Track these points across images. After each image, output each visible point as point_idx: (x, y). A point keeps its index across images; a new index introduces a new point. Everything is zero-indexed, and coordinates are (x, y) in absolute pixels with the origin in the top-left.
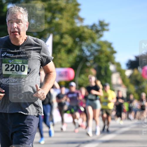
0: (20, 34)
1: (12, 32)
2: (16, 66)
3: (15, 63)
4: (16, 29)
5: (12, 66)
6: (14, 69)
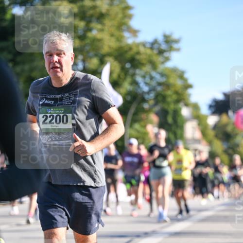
0: (62, 70)
1: (52, 68)
2: (57, 116)
3: (55, 113)
4: (56, 63)
5: (52, 117)
6: (54, 121)
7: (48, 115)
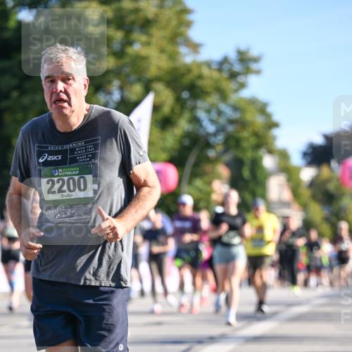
4: (61, 94)
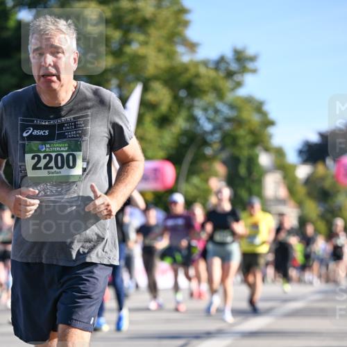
0: (59, 79)
1: (43, 76)
7: (42, 155)
